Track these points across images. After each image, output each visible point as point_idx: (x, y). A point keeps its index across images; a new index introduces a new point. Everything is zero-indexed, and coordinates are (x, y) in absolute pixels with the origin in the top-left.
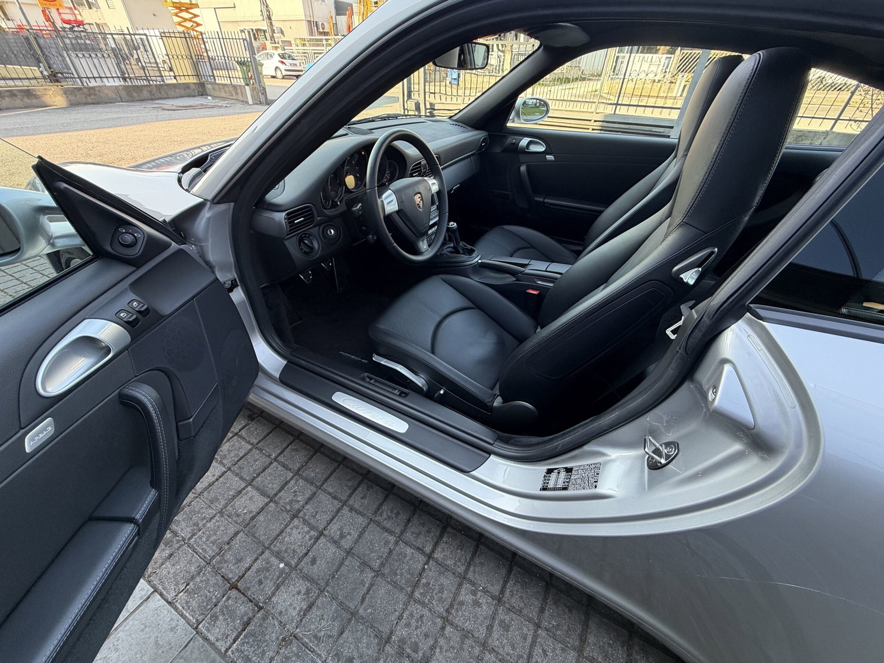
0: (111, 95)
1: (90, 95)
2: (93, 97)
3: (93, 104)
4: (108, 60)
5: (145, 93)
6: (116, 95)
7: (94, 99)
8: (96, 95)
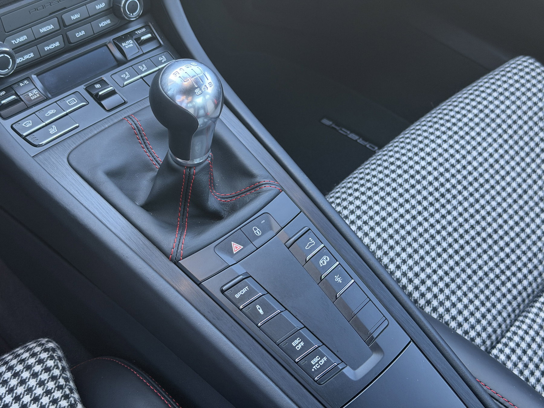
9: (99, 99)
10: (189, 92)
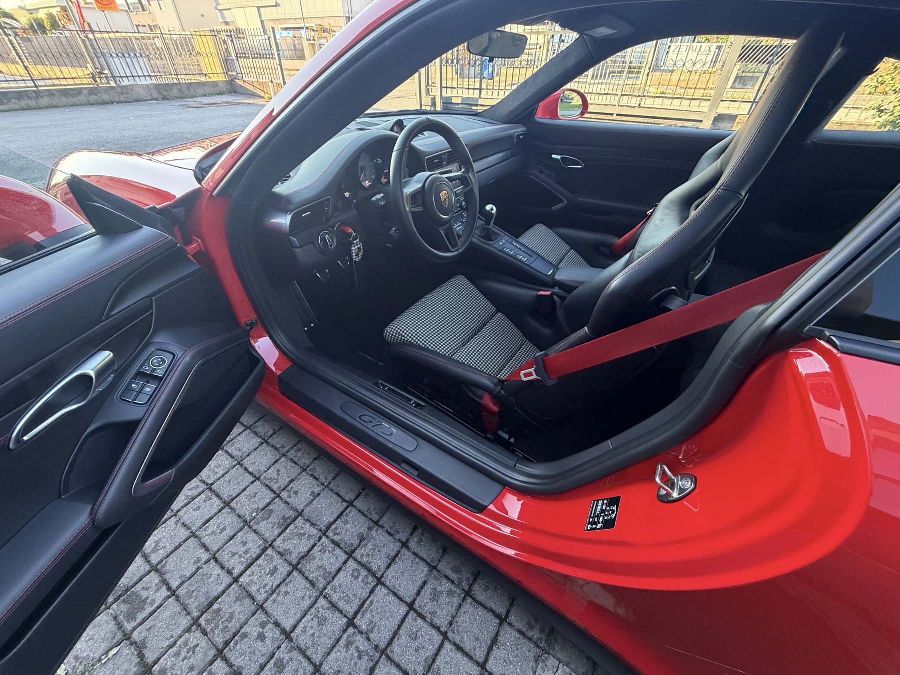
0: (143, 94)
1: (122, 94)
2: (125, 96)
3: (126, 102)
4: (141, 60)
5: (175, 92)
6: (148, 94)
7: (127, 98)
8: (128, 94)
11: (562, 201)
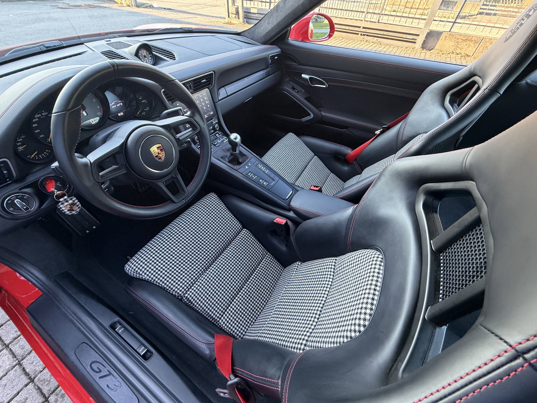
9: (215, 145)
10: (236, 139)
11: (309, 115)
